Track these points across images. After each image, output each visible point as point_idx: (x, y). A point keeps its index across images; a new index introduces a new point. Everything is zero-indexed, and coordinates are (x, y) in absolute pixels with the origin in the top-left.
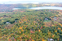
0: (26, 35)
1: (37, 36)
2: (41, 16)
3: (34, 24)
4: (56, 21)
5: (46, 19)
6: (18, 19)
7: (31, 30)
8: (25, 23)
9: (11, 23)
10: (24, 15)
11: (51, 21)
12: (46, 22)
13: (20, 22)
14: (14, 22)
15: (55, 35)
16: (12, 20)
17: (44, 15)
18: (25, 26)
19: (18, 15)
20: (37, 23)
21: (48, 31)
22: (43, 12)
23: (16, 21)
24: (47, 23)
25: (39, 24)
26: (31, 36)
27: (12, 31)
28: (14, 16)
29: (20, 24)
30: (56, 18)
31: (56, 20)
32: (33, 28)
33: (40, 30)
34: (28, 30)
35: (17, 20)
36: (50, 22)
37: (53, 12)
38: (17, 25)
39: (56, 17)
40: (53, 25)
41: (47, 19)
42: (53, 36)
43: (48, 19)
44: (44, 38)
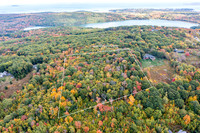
0: (78, 123)
1: (126, 122)
2: (129, 46)
3: (108, 75)
5: (147, 56)
6: (45, 57)
7: (98, 99)
8: (72, 73)
9: (16, 74)
10: (67, 46)
11: (167, 62)
12: (148, 67)
13: (53, 71)
14: (28, 70)
15: (192, 114)
16: (21, 63)
18: (71, 84)
20: (117, 73)
21: (166, 98)
23: (35, 67)
24: (153, 72)
25: (125, 75)
26: (100, 123)
27: (21, 109)
29: (52, 79)
32: (105, 90)
33: (132, 98)
34: (84, 98)
35: (41, 62)
37: (167, 34)
38: (40, 82)
39: (181, 48)
40: (178, 78)
41: (151, 56)
44: (151, 128)
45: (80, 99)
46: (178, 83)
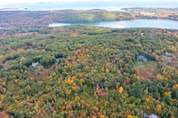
0: (83, 101)
2: (128, 49)
3: (107, 70)
4: (169, 64)
5: (140, 57)
6: (64, 54)
7: (98, 87)
8: (82, 67)
9: (45, 65)
10: (81, 45)
11: (155, 64)
12: (139, 66)
13: (69, 65)
14: (53, 62)
15: (163, 104)
16: (49, 57)
17: (137, 45)
18: (81, 75)
19: (64, 45)
20: (114, 70)
21: (146, 91)
22: (133, 38)
23: (58, 60)
24: (143, 70)
25: (119, 72)
26: (97, 103)
27: (48, 88)
28: (53, 45)
29: (69, 70)
30: (170, 54)
31: (170, 61)
32: (103, 81)
33: (121, 88)
34: (88, 86)
35: (61, 57)
36: (152, 66)
38: (61, 71)
39: (171, 52)
40: (159, 77)
41: (143, 58)
42: (159, 106)
43: (147, 57)
45: (86, 86)
46: (159, 81)
